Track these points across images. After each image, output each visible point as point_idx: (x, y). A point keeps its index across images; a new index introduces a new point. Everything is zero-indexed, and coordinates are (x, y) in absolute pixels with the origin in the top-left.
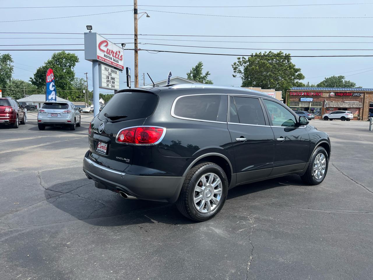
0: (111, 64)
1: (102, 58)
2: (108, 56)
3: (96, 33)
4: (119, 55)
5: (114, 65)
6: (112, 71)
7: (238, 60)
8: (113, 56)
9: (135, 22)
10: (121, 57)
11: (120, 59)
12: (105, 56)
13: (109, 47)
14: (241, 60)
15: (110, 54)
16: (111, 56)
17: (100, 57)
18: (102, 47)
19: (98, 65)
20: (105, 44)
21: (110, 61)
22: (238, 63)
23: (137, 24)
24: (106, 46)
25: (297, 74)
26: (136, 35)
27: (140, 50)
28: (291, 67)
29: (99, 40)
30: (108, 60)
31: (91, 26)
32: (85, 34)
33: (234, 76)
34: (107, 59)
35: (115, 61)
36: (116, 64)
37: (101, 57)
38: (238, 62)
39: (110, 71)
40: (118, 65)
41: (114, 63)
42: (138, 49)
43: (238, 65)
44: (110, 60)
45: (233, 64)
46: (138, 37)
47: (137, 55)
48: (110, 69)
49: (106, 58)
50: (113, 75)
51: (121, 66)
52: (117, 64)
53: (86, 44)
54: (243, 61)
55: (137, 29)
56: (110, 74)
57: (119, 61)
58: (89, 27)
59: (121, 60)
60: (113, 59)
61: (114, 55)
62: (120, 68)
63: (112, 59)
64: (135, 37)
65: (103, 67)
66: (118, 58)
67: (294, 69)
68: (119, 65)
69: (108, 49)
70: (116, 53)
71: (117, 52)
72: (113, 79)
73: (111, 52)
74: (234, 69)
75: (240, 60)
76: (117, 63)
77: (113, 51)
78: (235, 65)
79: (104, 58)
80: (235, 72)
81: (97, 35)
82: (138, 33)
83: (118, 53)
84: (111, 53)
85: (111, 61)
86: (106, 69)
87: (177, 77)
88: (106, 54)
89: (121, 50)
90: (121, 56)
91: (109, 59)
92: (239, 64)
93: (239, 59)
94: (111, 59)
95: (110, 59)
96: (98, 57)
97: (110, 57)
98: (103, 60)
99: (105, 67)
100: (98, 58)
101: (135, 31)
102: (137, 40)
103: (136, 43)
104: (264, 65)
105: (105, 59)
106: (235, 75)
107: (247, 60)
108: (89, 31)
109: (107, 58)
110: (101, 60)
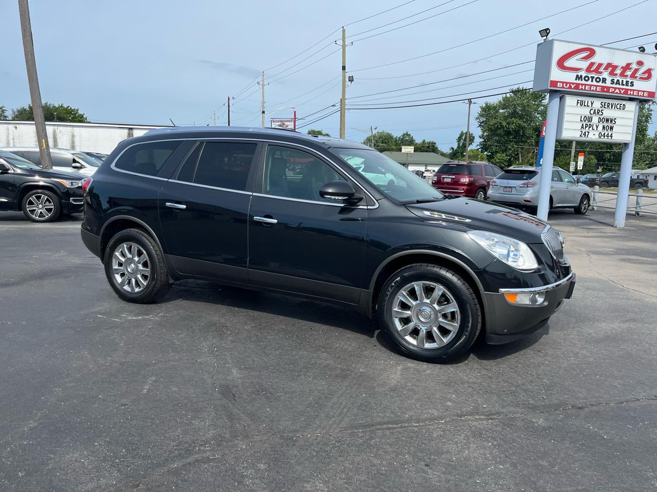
0: (602, 91)
1: (568, 83)
2: (593, 78)
3: (553, 40)
4: (636, 70)
5: (613, 92)
6: (607, 105)
8: (612, 73)
10: (644, 73)
11: (641, 78)
12: (578, 77)
13: (596, 59)
15: (600, 73)
16: (605, 75)
17: (560, 82)
18: (572, 62)
19: (558, 99)
20: (583, 55)
21: (596, 86)
24: (588, 57)
29: (559, 51)
30: (591, 85)
34: (589, 82)
35: (617, 84)
36: (623, 89)
37: (563, 83)
39: (597, 106)
40: (631, 90)
41: (615, 89)
44: (600, 84)
48: (598, 101)
49: (583, 82)
50: (608, 113)
51: (644, 92)
52: (627, 90)
56: (597, 112)
57: (636, 82)
58: (545, 32)
59: (647, 78)
60: (613, 80)
61: (618, 71)
62: (641, 96)
63: (608, 81)
65: (570, 101)
66: (634, 77)
68: (634, 90)
69: (592, 64)
70: (626, 68)
71: (629, 64)
72: (608, 120)
73: (603, 67)
76: (629, 87)
77: (615, 64)
79: (573, 84)
81: (555, 43)
83: (634, 66)
84: (606, 69)
85: (604, 85)
86: (580, 102)
88: (583, 74)
89: (648, 58)
90: (649, 72)
91: (594, 83)
94: (604, 82)
95: (598, 82)
96: (554, 83)
97: (598, 78)
98: (569, 88)
99: (579, 99)
100: (554, 86)
105: (578, 84)
108: (544, 40)
109: (587, 81)
110: (563, 87)
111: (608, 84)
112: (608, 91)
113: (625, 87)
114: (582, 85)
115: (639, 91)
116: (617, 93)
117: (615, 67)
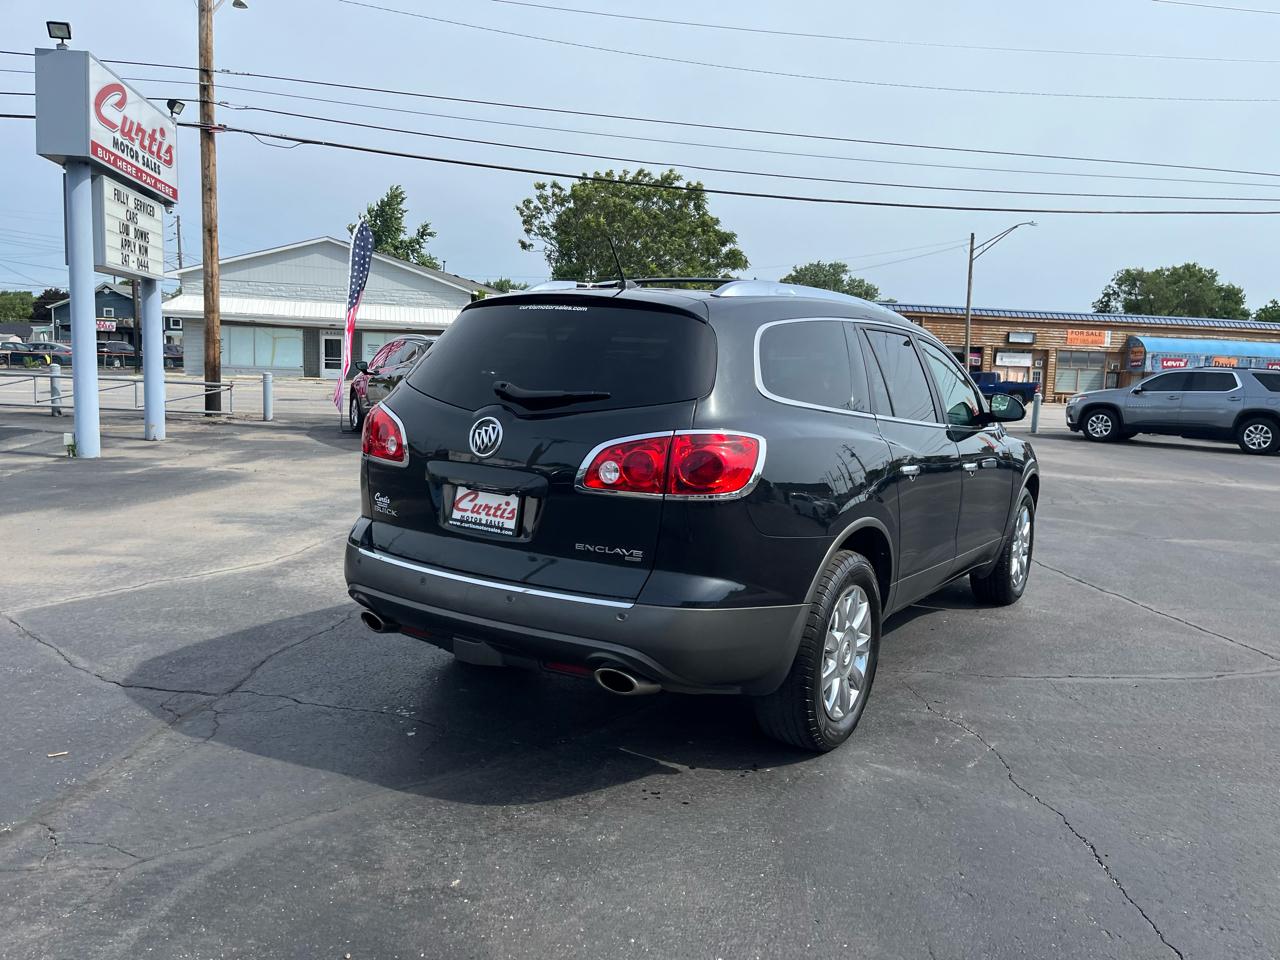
0: (137, 177)
1: (107, 151)
2: (127, 146)
3: (86, 54)
4: (160, 145)
5: (145, 181)
6: (139, 206)
7: (538, 192)
8: (143, 146)
9: (203, 22)
10: (166, 152)
11: (165, 161)
12: (116, 143)
13: (128, 111)
14: (548, 192)
15: (132, 140)
16: (136, 147)
17: (101, 147)
18: (108, 110)
19: (90, 180)
20: (116, 98)
21: (132, 165)
22: (536, 202)
23: (211, 30)
24: (121, 104)
25: (725, 250)
26: (206, 72)
27: (223, 128)
28: (707, 225)
29: (97, 79)
30: (128, 163)
31: (67, 25)
32: (39, 52)
33: (524, 246)
34: (124, 156)
35: (148, 166)
36: (154, 178)
37: (103, 148)
38: (539, 197)
39: (131, 204)
40: (160, 182)
41: (147, 174)
42: (216, 125)
43: (536, 208)
44: (133, 161)
45: (521, 205)
46: (216, 78)
47: (211, 146)
48: (133, 196)
49: (119, 153)
50: (144, 222)
51: (170, 187)
52: (157, 180)
53: (40, 94)
54: (554, 194)
55: (211, 48)
56: (132, 218)
57: (163, 168)
58: (59, 29)
59: (169, 162)
60: (144, 157)
61: (147, 143)
62: (166, 195)
63: (140, 159)
64: (201, 79)
65: (109, 186)
66: (159, 157)
67: (717, 233)
68: (162, 182)
69: (125, 119)
70: (152, 138)
71: (154, 131)
72: (142, 235)
73: (135, 127)
74: (525, 222)
75: (545, 193)
76: (156, 175)
77: (143, 126)
78: (528, 208)
79: (113, 154)
80: (528, 231)
81: (91, 59)
82: (216, 65)
83: (158, 137)
84: (137, 134)
85: (136, 164)
86: (117, 194)
87: (326, 239)
89: (169, 126)
90: (169, 150)
91: (129, 159)
92: (541, 206)
93: (541, 187)
94: (137, 159)
95: (132, 157)
96: (95, 146)
97: (131, 149)
98: (109, 161)
99: (117, 187)
100: (95, 152)
101: (201, 55)
102: (211, 91)
103: (207, 102)
104: (622, 212)
105: (117, 157)
106: (528, 243)
107: (568, 192)
108: (58, 45)
109: (123, 151)
110: (102, 158)
111: (140, 165)
112: (140, 178)
113: (153, 173)
114: (121, 159)
115: (166, 185)
116: (148, 184)
117: (144, 132)
